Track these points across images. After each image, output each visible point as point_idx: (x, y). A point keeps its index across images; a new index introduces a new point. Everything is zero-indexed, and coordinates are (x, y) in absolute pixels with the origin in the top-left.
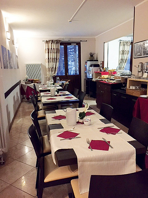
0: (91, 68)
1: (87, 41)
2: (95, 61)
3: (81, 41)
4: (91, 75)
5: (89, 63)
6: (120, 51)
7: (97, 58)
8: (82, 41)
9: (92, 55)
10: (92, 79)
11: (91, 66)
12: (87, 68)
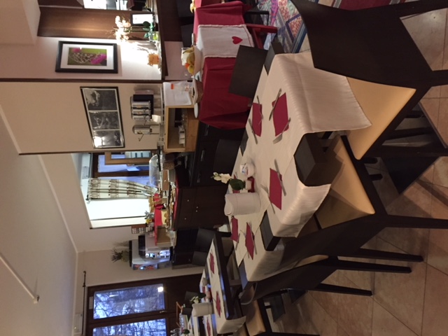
0: (147, 255)
1: (85, 272)
2: (131, 248)
3: (84, 286)
4: (163, 253)
5: (136, 261)
6: (110, 197)
7: (124, 244)
8: (84, 284)
9: (118, 256)
10: (171, 248)
11: (142, 255)
12: (147, 263)
